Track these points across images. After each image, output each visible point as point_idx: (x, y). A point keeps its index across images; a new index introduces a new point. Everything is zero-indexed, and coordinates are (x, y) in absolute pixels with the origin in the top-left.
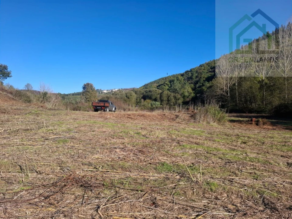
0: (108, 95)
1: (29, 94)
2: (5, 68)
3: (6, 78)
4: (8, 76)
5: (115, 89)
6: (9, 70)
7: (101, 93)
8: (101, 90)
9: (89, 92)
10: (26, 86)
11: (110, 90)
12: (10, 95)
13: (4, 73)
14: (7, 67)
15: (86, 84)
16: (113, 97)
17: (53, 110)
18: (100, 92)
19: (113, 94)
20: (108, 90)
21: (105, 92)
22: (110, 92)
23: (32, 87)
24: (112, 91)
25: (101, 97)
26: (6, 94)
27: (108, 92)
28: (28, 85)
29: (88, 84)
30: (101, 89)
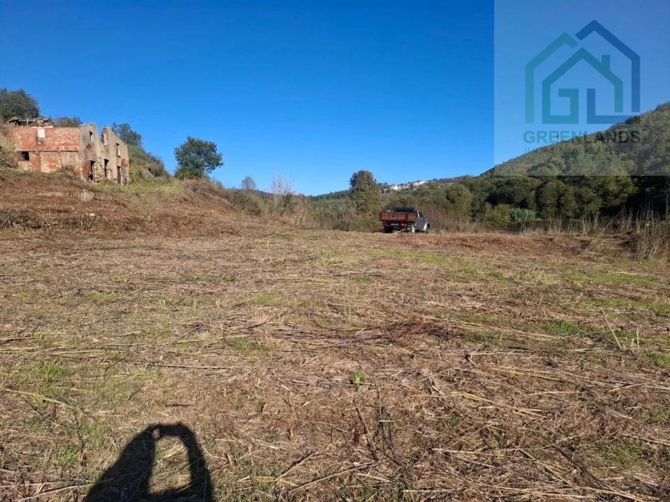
0: (405, 197)
1: (255, 198)
2: (212, 147)
3: (214, 168)
4: (218, 164)
5: (418, 182)
6: (218, 152)
7: (387, 192)
8: (386, 186)
9: (363, 191)
10: (243, 181)
11: (406, 185)
12: (226, 201)
13: (211, 159)
14: (215, 146)
15: (357, 172)
16: (416, 199)
17: (308, 229)
18: (385, 190)
19: (415, 194)
20: (402, 185)
21: (396, 188)
22: (407, 189)
23: (254, 185)
24: (412, 186)
25: (389, 202)
26: (220, 198)
27: (403, 190)
28: (247, 181)
29: (362, 173)
30: (386, 183)
